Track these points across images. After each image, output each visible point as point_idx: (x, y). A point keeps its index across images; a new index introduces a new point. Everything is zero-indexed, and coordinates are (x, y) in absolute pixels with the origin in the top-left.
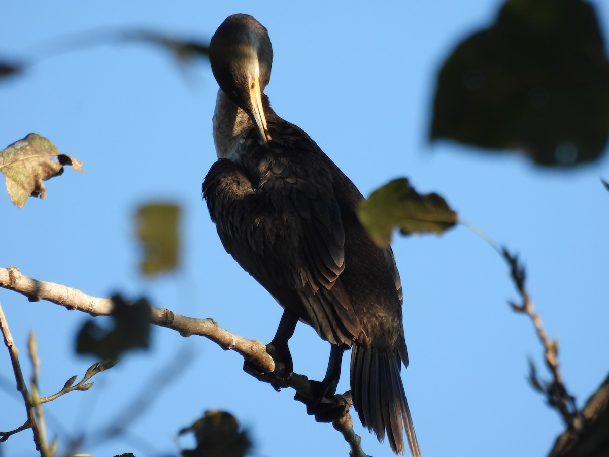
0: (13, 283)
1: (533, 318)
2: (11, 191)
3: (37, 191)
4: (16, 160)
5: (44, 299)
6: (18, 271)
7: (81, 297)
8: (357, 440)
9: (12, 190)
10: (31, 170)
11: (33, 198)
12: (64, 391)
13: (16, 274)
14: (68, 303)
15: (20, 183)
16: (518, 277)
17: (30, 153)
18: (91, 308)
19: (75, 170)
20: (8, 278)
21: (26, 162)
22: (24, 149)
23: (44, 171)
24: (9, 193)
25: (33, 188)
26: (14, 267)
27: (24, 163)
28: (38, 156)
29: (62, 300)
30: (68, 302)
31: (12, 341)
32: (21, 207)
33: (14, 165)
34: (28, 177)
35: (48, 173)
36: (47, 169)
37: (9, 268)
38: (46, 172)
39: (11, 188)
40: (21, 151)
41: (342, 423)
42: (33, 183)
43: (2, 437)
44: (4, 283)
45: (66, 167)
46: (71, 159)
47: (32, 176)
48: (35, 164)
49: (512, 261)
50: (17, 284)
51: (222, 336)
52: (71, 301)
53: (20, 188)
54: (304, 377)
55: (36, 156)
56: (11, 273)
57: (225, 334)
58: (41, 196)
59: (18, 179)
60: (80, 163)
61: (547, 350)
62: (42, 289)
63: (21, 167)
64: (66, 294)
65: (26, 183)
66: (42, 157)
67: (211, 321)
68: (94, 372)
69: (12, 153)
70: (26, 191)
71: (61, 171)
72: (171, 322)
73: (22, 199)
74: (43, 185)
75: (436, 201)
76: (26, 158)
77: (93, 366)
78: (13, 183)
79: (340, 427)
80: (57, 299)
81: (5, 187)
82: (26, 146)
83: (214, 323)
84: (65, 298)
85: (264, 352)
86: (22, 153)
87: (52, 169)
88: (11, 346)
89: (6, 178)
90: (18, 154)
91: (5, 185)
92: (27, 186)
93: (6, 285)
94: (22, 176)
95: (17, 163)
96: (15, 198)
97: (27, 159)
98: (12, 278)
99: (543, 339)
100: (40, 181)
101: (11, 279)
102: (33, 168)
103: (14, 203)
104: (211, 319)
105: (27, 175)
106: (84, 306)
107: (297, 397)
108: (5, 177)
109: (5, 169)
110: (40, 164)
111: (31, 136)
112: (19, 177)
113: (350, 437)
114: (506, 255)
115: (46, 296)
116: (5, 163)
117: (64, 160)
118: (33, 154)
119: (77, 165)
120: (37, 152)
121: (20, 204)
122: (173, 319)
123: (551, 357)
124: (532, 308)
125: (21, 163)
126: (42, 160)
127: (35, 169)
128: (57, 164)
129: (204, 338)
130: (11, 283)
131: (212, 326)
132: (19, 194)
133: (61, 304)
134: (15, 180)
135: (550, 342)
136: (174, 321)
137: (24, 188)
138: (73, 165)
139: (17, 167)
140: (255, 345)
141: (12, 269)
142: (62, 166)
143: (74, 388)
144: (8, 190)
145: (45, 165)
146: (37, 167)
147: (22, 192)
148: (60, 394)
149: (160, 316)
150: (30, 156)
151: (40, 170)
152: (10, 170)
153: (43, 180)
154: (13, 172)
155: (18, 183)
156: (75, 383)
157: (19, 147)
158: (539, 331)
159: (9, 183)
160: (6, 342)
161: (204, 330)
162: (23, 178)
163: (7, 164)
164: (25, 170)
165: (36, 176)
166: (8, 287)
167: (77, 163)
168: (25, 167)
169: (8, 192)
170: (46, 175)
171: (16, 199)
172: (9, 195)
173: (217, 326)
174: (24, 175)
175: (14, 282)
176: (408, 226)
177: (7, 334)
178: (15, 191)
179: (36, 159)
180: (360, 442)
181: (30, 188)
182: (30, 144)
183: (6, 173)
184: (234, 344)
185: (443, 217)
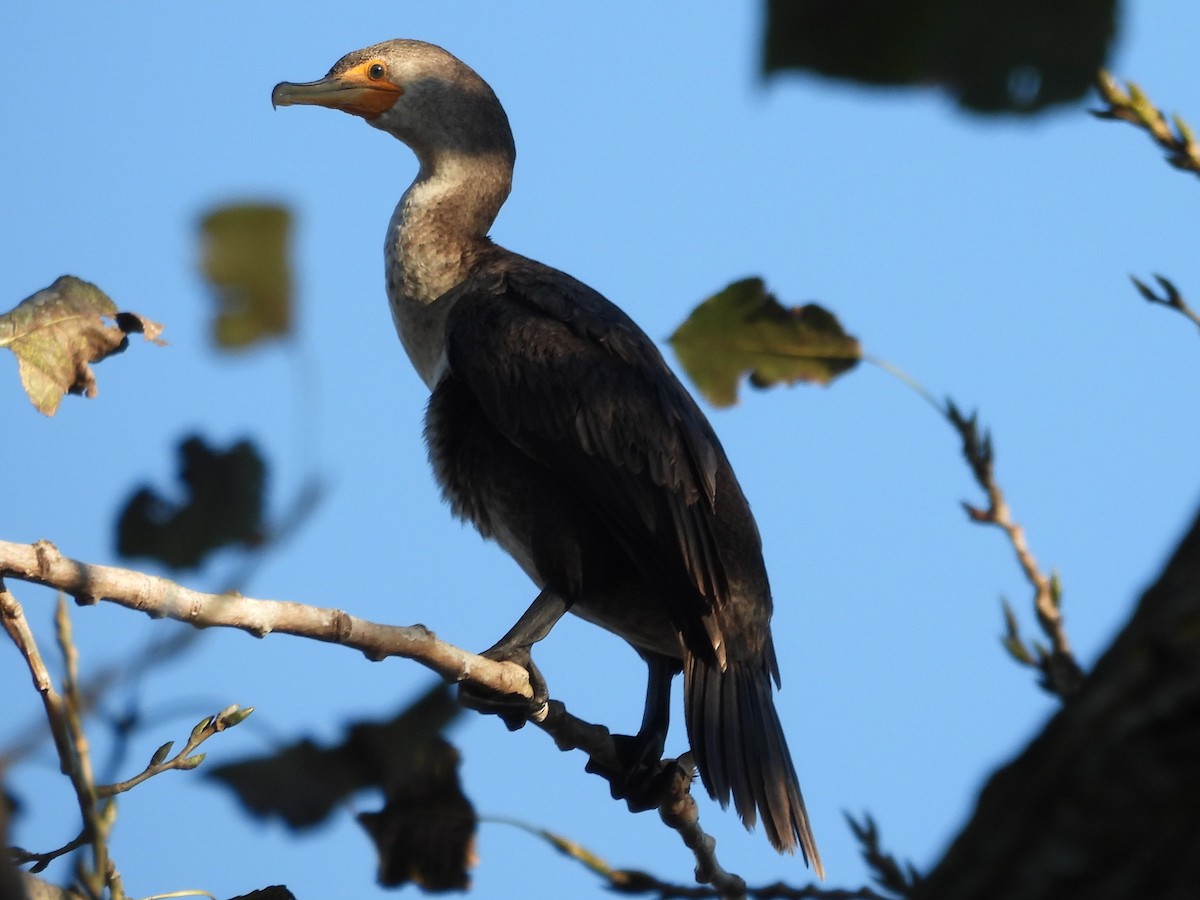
0: (45, 572)
1: (1010, 532)
2: (30, 385)
3: (79, 384)
4: (38, 328)
5: (105, 599)
6: (55, 548)
7: (176, 593)
8: (708, 843)
9: (33, 383)
10: (66, 344)
11: (73, 397)
12: (150, 771)
13: (51, 554)
14: (150, 606)
15: (46, 370)
16: (978, 457)
17: (63, 312)
18: (194, 613)
19: (149, 341)
20: (36, 562)
21: (56, 329)
22: (51, 306)
23: (91, 345)
24: (27, 390)
25: (71, 378)
26: (47, 542)
27: (52, 333)
28: (78, 316)
29: (139, 601)
30: (151, 603)
31: (48, 681)
32: (50, 414)
33: (34, 336)
34: (61, 358)
35: (100, 349)
36: (96, 342)
37: (37, 545)
38: (95, 348)
39: (30, 381)
40: (47, 310)
41: (677, 813)
42: (71, 368)
43: (36, 863)
44: (28, 571)
45: (133, 337)
46: (142, 321)
47: (70, 356)
48: (73, 332)
49: (965, 427)
50: (52, 573)
51: (444, 657)
52: (156, 601)
53: (47, 378)
54: (603, 729)
55: (74, 317)
56: (40, 552)
57: (450, 652)
58: (87, 394)
59: (42, 362)
60: (158, 326)
61: (1038, 592)
62: (100, 580)
63: (47, 339)
64: (147, 588)
65: (58, 368)
66: (87, 318)
67: (421, 629)
68: (206, 733)
69: (30, 315)
70: (60, 385)
71: (123, 345)
72: (347, 634)
73: (53, 400)
74: (91, 371)
75: (818, 319)
76: (56, 321)
77: (203, 721)
78: (34, 370)
79: (673, 819)
80: (129, 598)
81: (19, 379)
82: (56, 300)
83: (428, 633)
84: (145, 596)
85: (525, 684)
86: (48, 314)
87: (106, 341)
88: (46, 690)
89: (21, 362)
90: (41, 316)
91: (19, 374)
92: (60, 375)
93: (31, 575)
94: (50, 356)
95: (40, 332)
96: (39, 398)
97: (57, 324)
98: (43, 563)
99: (1029, 573)
100: (85, 364)
101: (41, 565)
102: (70, 340)
103: (38, 408)
104: (422, 626)
105: (59, 354)
106: (180, 610)
107: (591, 768)
108: (18, 359)
109: (18, 344)
110: (84, 333)
111: (64, 282)
112: (44, 357)
113: (693, 837)
114: (953, 415)
115: (108, 593)
116: (18, 334)
117: (129, 323)
118: (69, 314)
119: (153, 332)
120: (76, 310)
121: (49, 409)
122: (351, 629)
123: (1046, 603)
124: (1005, 514)
125: (46, 331)
126: (86, 324)
127: (74, 343)
128: (115, 330)
129: (410, 662)
130: (42, 572)
131: (425, 639)
132: (47, 391)
133: (137, 608)
134: (37, 365)
135: (1043, 579)
136: (352, 632)
137: (54, 378)
138: (146, 332)
139: (39, 340)
140: (506, 671)
141: (43, 545)
142: (124, 335)
143: (168, 766)
144: (25, 383)
145: (93, 335)
146: (76, 338)
147: (50, 386)
148: (142, 777)
149: (326, 623)
150: (63, 319)
151: (83, 344)
152: (28, 347)
153: (90, 362)
154: (33, 349)
155: (43, 370)
156: (171, 756)
157: (41, 303)
158: (1020, 556)
159: (26, 371)
160: (37, 683)
161: (410, 646)
162: (52, 361)
163: (21, 335)
164: (56, 345)
165: (77, 357)
166: (36, 580)
167: (153, 327)
168: (55, 339)
169: (24, 388)
170: (96, 352)
171: (41, 400)
172: (27, 393)
173: (434, 638)
174: (54, 355)
175: (48, 570)
176: (767, 370)
177: (38, 667)
178: (39, 385)
179: (76, 322)
180: (713, 848)
181: (67, 379)
182: (63, 296)
183: (20, 352)
184: (468, 670)
185: (831, 350)
